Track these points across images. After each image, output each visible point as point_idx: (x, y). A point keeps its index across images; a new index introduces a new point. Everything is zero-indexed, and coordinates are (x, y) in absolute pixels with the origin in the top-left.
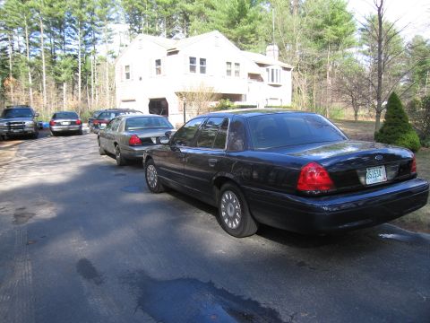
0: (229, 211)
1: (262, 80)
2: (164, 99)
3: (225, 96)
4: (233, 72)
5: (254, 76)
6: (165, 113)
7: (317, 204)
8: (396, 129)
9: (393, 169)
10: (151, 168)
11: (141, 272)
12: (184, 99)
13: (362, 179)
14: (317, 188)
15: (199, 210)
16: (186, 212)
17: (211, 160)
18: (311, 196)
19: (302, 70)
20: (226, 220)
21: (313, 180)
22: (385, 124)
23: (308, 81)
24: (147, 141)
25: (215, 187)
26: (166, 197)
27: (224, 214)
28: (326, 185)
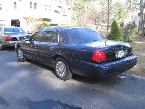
0: (60, 69)
1: (60, 13)
2: (18, 20)
3: (45, 20)
4: (48, 9)
5: (56, 11)
6: (19, 26)
7: (100, 66)
8: (115, 35)
9: (126, 51)
10: (19, 51)
11: (27, 99)
12: (28, 20)
13: (116, 56)
14: (100, 59)
15: (43, 69)
16: (38, 70)
17: (51, 48)
18: (98, 63)
19: (75, 10)
20: (59, 73)
21: (98, 56)
22: (111, 33)
23: (77, 14)
24: (15, 39)
25: (53, 59)
26: (27, 63)
27: (57, 71)
28: (104, 58)
